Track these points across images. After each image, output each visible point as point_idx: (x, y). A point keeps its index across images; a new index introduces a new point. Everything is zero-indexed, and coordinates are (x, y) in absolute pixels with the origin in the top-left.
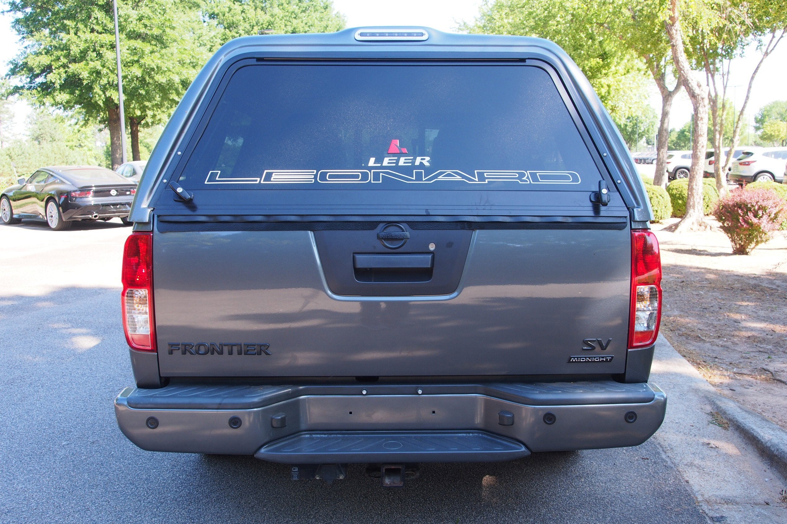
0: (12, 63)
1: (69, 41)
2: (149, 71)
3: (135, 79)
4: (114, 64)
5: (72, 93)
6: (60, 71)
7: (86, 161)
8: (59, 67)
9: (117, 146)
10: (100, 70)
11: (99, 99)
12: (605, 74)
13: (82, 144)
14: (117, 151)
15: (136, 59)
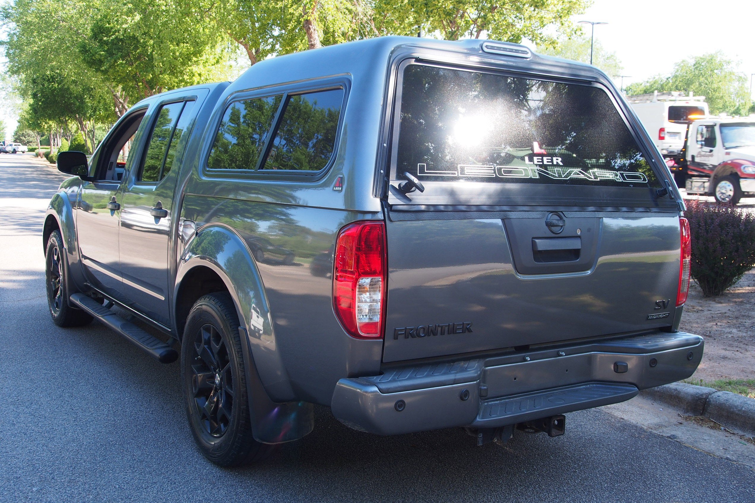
12: (195, 62)
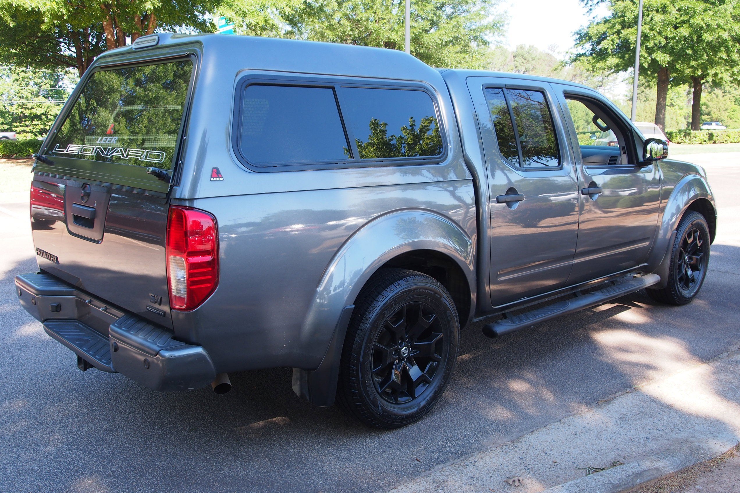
0: (578, 34)
1: (625, 8)
2: (698, 31)
3: (683, 39)
4: (662, 27)
5: (622, 57)
6: (613, 37)
7: (675, 120)
8: (614, 34)
9: (662, 106)
10: (648, 33)
11: (645, 62)
13: (674, 103)
14: (661, 111)
15: (686, 19)
